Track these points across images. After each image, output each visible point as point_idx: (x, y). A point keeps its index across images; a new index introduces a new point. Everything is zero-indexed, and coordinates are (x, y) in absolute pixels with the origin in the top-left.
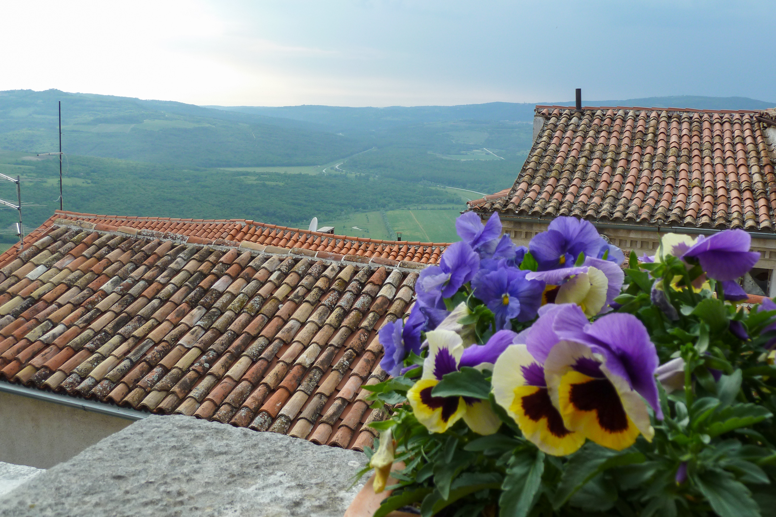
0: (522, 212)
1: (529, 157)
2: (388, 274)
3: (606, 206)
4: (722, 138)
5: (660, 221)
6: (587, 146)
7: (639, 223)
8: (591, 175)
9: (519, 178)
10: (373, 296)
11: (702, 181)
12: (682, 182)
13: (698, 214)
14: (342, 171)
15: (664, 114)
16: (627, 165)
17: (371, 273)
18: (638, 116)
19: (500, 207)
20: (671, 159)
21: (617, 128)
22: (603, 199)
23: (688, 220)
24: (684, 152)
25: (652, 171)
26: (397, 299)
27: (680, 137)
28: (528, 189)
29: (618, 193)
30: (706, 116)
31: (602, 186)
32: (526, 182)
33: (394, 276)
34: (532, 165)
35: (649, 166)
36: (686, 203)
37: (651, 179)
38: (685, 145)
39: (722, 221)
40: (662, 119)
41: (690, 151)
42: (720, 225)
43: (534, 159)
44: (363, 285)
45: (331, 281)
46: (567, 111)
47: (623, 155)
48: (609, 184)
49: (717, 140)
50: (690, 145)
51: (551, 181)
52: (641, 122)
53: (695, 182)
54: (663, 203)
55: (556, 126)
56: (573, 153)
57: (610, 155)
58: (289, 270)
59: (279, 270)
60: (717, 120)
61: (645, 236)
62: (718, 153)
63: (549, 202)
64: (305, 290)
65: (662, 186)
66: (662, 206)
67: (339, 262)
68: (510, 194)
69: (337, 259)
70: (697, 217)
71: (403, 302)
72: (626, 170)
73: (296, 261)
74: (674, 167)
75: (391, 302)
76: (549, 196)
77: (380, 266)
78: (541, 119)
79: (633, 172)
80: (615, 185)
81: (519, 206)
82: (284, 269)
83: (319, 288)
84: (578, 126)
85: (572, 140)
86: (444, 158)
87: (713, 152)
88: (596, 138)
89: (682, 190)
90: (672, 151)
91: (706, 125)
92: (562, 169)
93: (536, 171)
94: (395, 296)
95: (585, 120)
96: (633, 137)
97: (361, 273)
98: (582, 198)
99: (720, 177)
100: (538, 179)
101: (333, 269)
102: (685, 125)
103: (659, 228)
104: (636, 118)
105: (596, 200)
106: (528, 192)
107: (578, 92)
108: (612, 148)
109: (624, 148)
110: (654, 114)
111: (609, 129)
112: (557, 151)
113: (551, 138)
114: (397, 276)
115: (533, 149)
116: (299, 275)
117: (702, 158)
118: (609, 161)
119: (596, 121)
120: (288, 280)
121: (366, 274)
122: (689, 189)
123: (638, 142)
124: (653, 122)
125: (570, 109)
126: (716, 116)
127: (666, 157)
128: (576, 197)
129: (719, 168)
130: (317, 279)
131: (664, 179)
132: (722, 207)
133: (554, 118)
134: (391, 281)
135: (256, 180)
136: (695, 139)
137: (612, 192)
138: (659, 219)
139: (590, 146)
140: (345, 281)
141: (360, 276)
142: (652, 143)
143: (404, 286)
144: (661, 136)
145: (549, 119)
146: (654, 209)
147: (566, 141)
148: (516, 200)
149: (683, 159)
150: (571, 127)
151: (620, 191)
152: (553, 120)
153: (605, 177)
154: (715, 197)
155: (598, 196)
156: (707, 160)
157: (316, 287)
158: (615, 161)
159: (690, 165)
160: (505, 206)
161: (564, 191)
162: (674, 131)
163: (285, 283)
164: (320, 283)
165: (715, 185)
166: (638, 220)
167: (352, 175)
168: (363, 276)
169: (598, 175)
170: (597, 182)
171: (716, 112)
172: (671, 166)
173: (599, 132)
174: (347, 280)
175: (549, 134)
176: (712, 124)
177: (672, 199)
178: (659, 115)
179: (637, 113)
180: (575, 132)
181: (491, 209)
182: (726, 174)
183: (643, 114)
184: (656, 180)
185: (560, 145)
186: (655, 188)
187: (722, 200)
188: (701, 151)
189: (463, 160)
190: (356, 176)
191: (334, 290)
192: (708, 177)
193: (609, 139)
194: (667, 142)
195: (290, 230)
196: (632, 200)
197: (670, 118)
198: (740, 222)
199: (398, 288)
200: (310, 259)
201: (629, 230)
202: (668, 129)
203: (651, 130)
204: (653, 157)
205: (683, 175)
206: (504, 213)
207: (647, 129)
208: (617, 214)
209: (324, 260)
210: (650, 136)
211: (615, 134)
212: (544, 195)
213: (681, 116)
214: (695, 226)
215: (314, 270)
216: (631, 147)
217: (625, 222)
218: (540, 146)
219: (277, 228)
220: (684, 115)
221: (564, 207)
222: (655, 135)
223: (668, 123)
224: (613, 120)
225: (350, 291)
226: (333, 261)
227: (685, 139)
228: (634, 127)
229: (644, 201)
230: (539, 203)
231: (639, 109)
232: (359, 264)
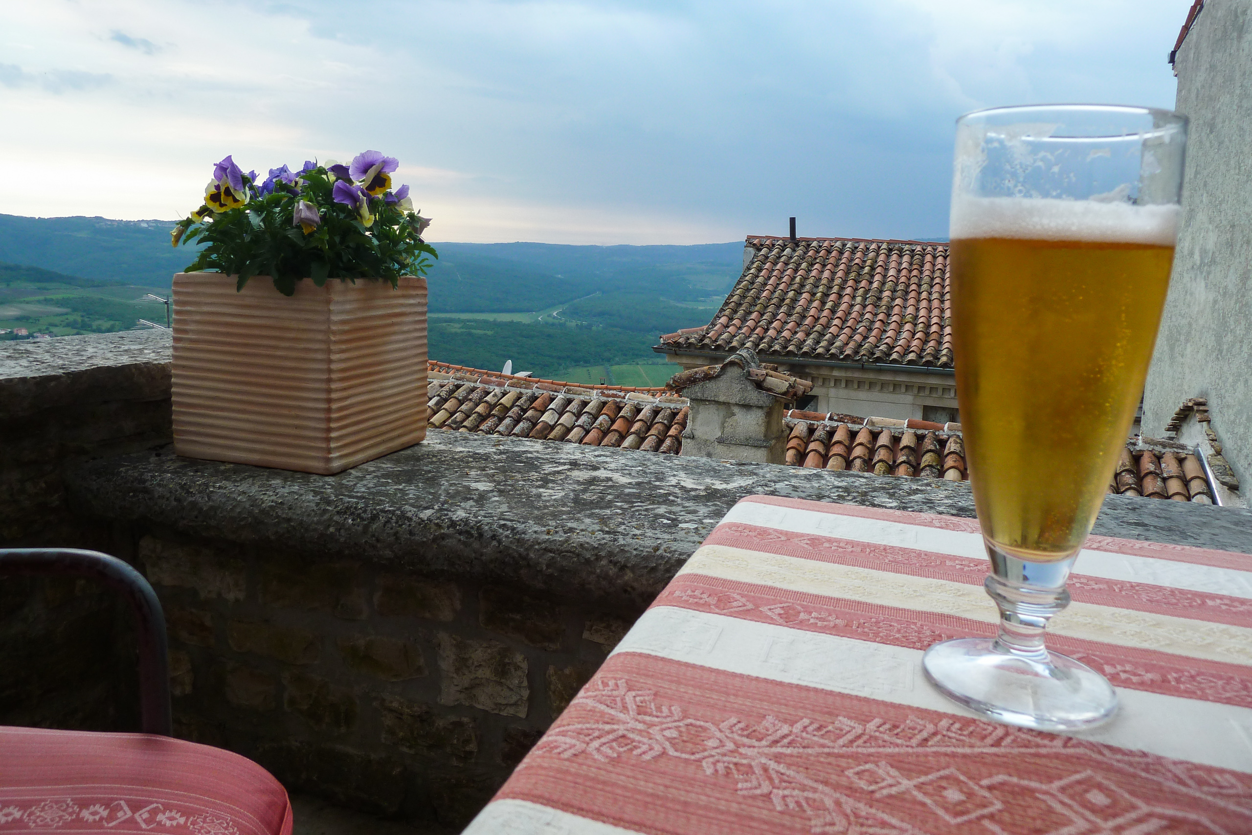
0: (718, 347)
1: (734, 290)
2: (552, 400)
3: (809, 342)
4: (944, 272)
5: (864, 357)
6: (798, 279)
7: (842, 360)
8: (798, 309)
9: (720, 312)
10: (534, 421)
11: (916, 317)
12: (894, 318)
13: (907, 350)
14: (561, 319)
15: (884, 246)
16: (839, 299)
17: (534, 398)
18: (856, 248)
19: (695, 342)
20: (887, 293)
21: (832, 260)
22: (808, 334)
23: (894, 356)
24: (901, 287)
25: (864, 307)
26: (559, 425)
27: (899, 271)
28: (728, 323)
29: (825, 328)
30: (929, 248)
31: (808, 321)
32: (727, 316)
33: (558, 402)
34: (735, 298)
35: (862, 301)
36: (896, 340)
37: (862, 315)
38: (903, 279)
39: (930, 358)
40: (882, 252)
41: (908, 286)
42: (927, 361)
43: (738, 292)
44: (525, 411)
45: (492, 407)
46: (780, 242)
47: (835, 289)
48: (817, 319)
49: (938, 274)
50: (909, 279)
51: (754, 315)
52: (859, 255)
53: (908, 318)
54: (871, 339)
55: (767, 258)
56: (782, 287)
57: (821, 289)
58: (449, 395)
59: (439, 395)
60: (941, 253)
61: (849, 374)
62: (937, 288)
63: (749, 337)
64: (464, 415)
65: (872, 322)
66: (869, 342)
67: (502, 388)
68: (707, 330)
69: (500, 385)
70: (904, 354)
71: (564, 428)
72: (837, 305)
73: (458, 387)
74: (888, 302)
75: (553, 427)
76: (749, 330)
77: (545, 392)
78: (752, 251)
79: (843, 307)
80: (823, 321)
81: (716, 341)
82: (443, 394)
83: (479, 413)
84: (791, 258)
85: (782, 273)
86: (679, 305)
87: (932, 287)
88: (809, 271)
89: (893, 326)
90: (889, 285)
91: (928, 258)
92: (768, 303)
93: (739, 305)
94: (557, 422)
95: (799, 252)
96: (848, 270)
97: (524, 398)
98: (786, 334)
99: (936, 312)
100: (741, 312)
101: (495, 395)
102: (906, 258)
103: (863, 365)
104: (854, 250)
105: (800, 335)
106: (728, 327)
107: (793, 221)
108: (824, 281)
109: (838, 281)
110: (874, 246)
111: (824, 261)
112: (765, 284)
113: (760, 270)
114: (561, 402)
115: (739, 282)
116: (459, 400)
117: (920, 293)
118: (819, 295)
119: (811, 253)
120: (447, 405)
121: (528, 400)
122: (901, 325)
123: (853, 275)
124: (872, 255)
125: (784, 239)
126: (940, 248)
127: (881, 291)
128: (779, 332)
129: (936, 303)
130: (477, 405)
131: (876, 315)
132: (932, 343)
133: (765, 249)
134: (554, 407)
135: (460, 328)
136: (915, 273)
137: (818, 328)
138: (864, 355)
139: (801, 279)
140: (507, 407)
141: (522, 402)
142: (867, 277)
143: (567, 411)
144: (879, 270)
145: (761, 250)
146: (860, 346)
147: (775, 273)
148: (713, 335)
149: (899, 294)
150: (783, 259)
151: (827, 326)
152: (764, 251)
153: (812, 312)
154: (927, 334)
155: (802, 331)
156: (924, 295)
157: (475, 413)
158: (826, 295)
159: (906, 300)
160: (702, 340)
161: (767, 326)
162: (893, 264)
163: (444, 409)
164: (479, 409)
165: (929, 321)
166: (842, 357)
167: (572, 324)
168: (525, 402)
169: (806, 309)
170: (804, 317)
171: (940, 244)
172: (885, 301)
173: (812, 265)
174: (508, 406)
175: (758, 266)
176: (935, 257)
177: (881, 336)
178: (879, 247)
179: (856, 245)
180: (786, 264)
181: (685, 343)
182: (942, 311)
183: (862, 246)
184: (867, 316)
185: (769, 278)
186: (864, 324)
187: (934, 336)
188: (919, 286)
189: (701, 308)
190: (577, 325)
191: (494, 415)
192: (922, 312)
193: (823, 272)
194: (885, 276)
195: (478, 372)
196: (838, 336)
197: (890, 250)
198: (948, 359)
199: (561, 415)
200: (472, 384)
201: (832, 368)
202: (886, 263)
203: (869, 262)
204: (867, 291)
205: (896, 310)
206: (700, 349)
207: (865, 262)
208: (820, 350)
209: (487, 386)
210: (867, 269)
211: (829, 267)
212: (744, 330)
213: (903, 249)
214: (901, 363)
215: (475, 396)
216: (845, 281)
217: (828, 359)
218: (747, 278)
219: (464, 370)
220: (907, 247)
221: (764, 343)
222: (873, 268)
223: (888, 256)
224: (829, 252)
225: (510, 417)
226: (496, 387)
227: (904, 272)
228: (852, 260)
229: (851, 337)
230: (737, 338)
231: (858, 241)
232: (523, 390)
